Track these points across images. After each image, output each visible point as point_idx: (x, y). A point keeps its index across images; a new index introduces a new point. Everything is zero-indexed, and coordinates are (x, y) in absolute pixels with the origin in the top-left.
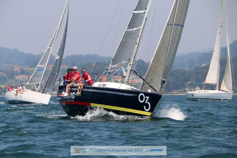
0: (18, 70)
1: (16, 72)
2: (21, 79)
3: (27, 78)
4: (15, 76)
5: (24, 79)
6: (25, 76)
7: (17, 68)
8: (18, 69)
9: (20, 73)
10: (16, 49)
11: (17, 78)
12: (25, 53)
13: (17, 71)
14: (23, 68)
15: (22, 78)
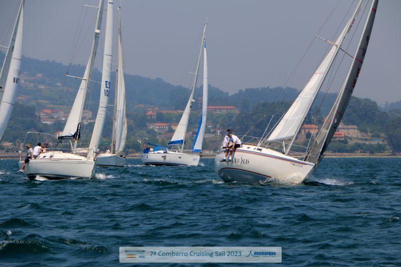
0: (153, 114)
1: (149, 118)
2: (156, 130)
3: (167, 128)
4: (148, 124)
5: (162, 129)
6: (165, 124)
7: (151, 112)
8: (153, 112)
9: (155, 119)
10: (158, 79)
11: (151, 127)
12: (173, 86)
13: (151, 116)
14: (162, 112)
15: (158, 127)
